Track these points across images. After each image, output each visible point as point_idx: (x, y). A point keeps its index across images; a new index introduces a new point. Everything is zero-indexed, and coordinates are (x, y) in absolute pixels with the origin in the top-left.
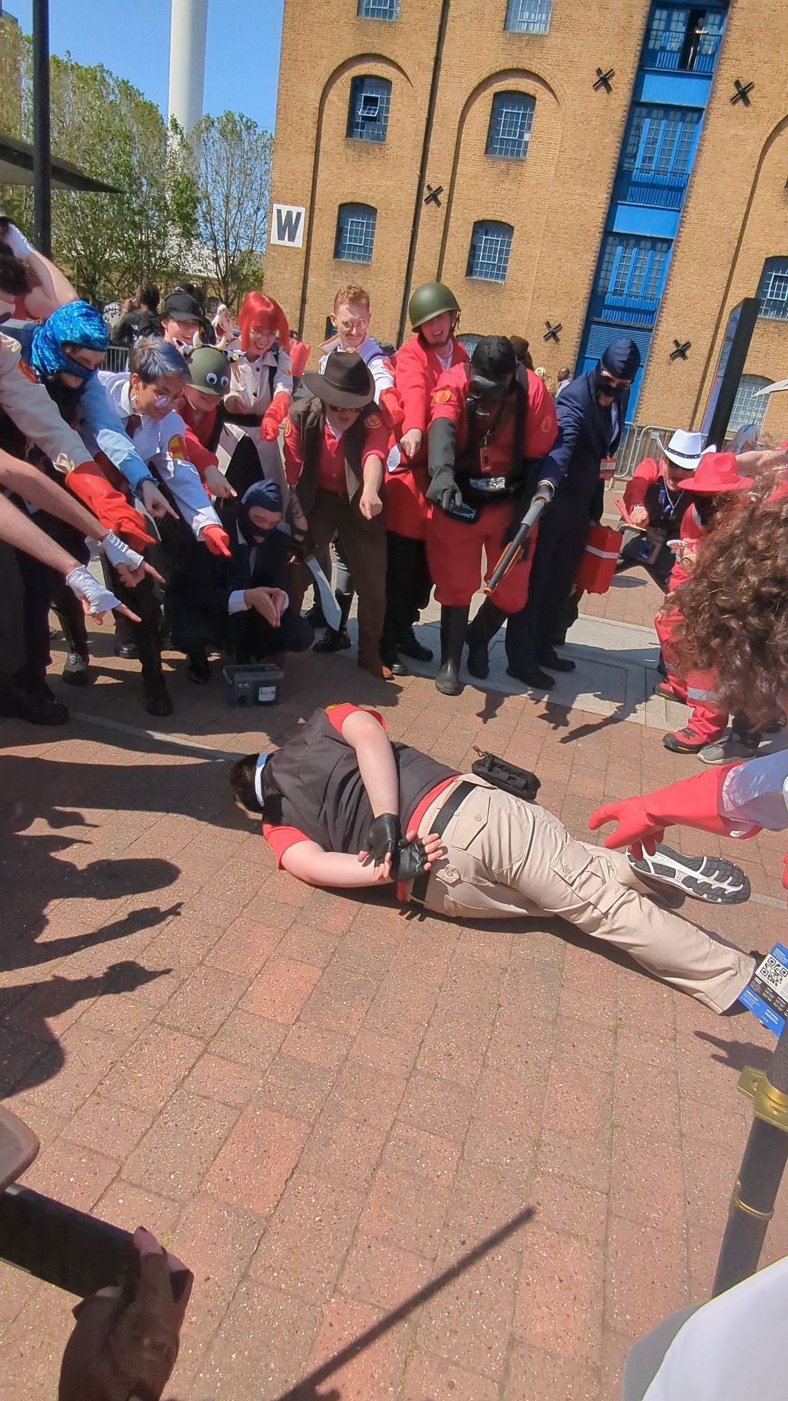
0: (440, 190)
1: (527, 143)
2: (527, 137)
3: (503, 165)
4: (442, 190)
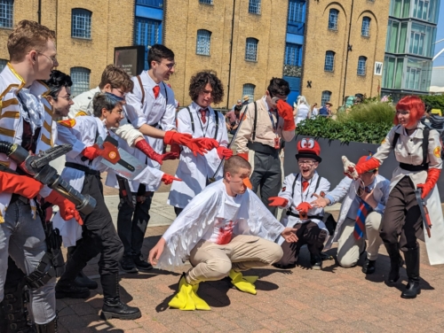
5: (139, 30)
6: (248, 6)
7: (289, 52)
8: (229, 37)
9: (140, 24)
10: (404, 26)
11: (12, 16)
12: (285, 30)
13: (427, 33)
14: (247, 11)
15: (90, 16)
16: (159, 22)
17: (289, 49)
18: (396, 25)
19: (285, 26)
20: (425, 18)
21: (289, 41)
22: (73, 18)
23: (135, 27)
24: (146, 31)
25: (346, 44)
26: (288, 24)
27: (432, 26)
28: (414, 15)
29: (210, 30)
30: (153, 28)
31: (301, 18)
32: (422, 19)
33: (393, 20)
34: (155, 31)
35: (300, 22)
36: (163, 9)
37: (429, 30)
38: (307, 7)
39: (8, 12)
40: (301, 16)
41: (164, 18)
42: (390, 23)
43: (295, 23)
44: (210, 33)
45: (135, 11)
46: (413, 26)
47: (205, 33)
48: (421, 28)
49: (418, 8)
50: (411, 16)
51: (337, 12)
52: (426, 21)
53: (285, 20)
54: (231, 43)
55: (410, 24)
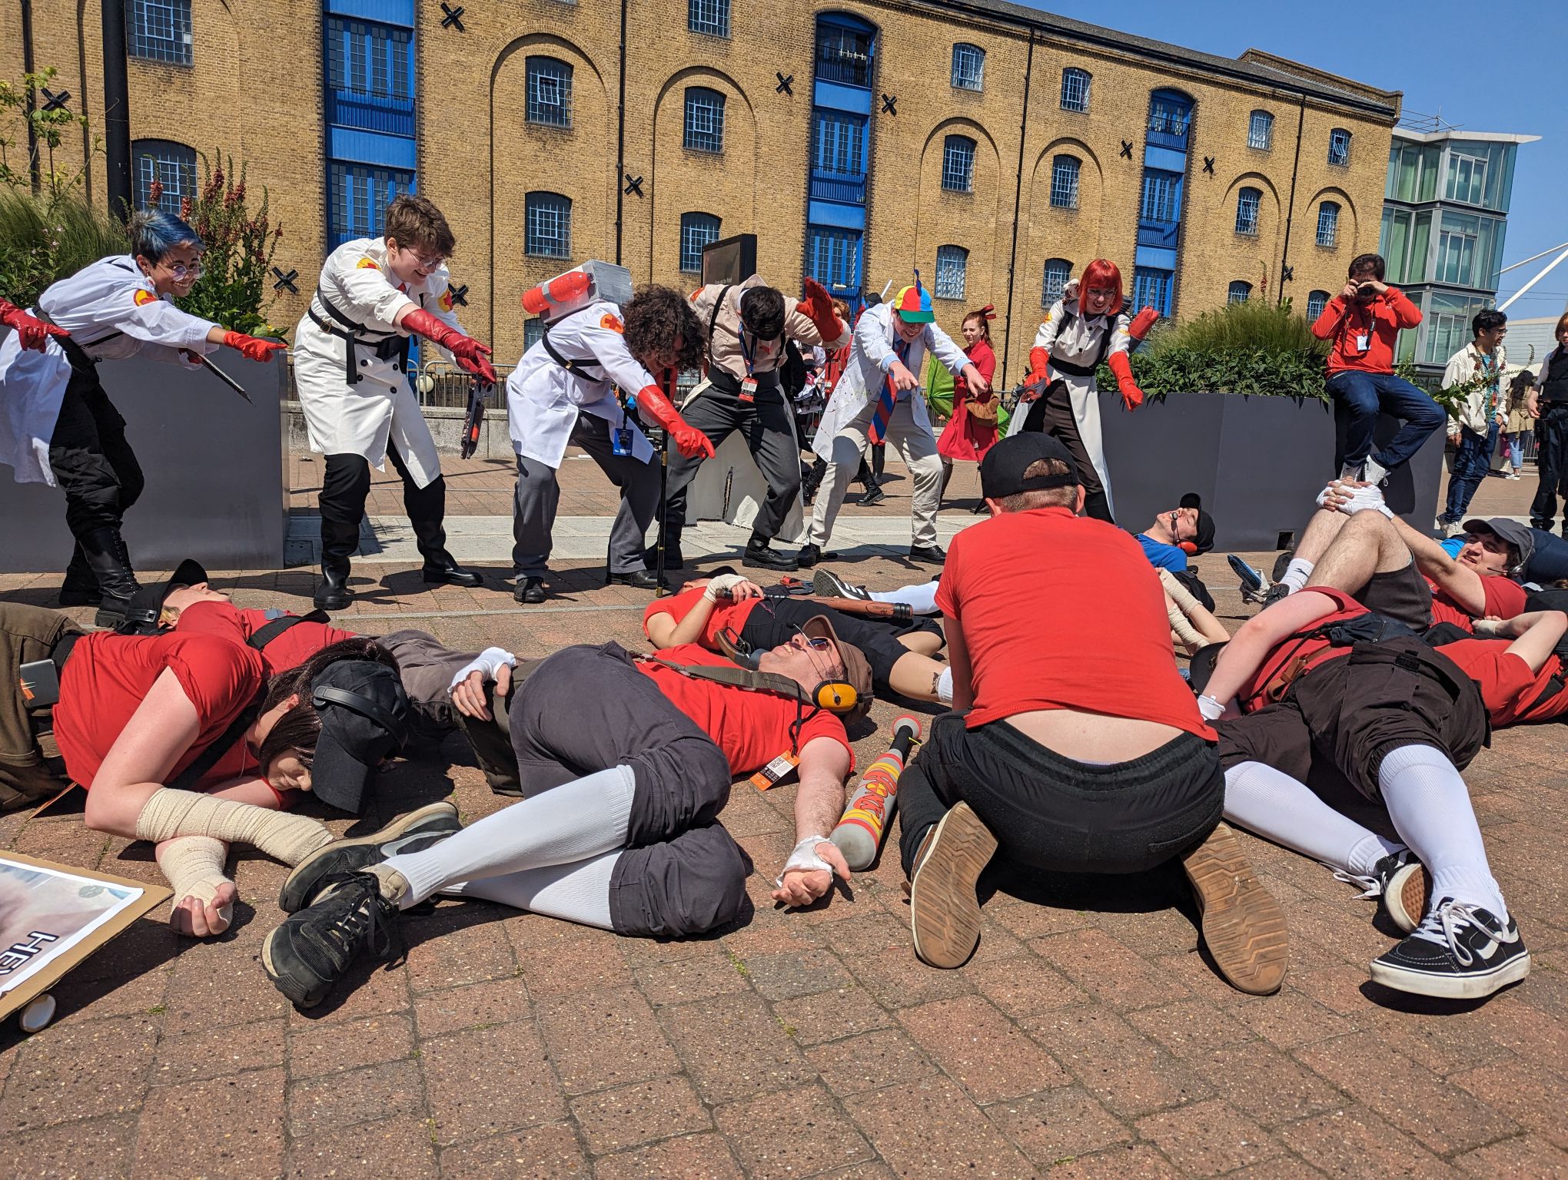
0: (65, 96)
1: (188, 46)
2: (187, 39)
3: (161, 72)
4: (69, 97)
5: (817, 253)
6: (1049, 191)
7: (1143, 287)
8: (1006, 260)
9: (818, 239)
10: (1424, 219)
11: (567, 234)
12: (1132, 239)
13: (1481, 236)
14: (1048, 201)
15: (718, 227)
16: (858, 233)
17: (1144, 281)
18: (1404, 219)
19: (1133, 232)
20: (1476, 199)
21: (1141, 263)
22: (684, 233)
23: (808, 246)
24: (830, 254)
25: (1279, 265)
26: (1141, 227)
27: (1495, 217)
28: (1449, 193)
29: (965, 245)
30: (845, 249)
31: (1171, 214)
32: (1468, 203)
33: (1396, 207)
34: (849, 253)
35: (1169, 221)
36: (866, 207)
37: (1486, 227)
38: (1186, 186)
39: (560, 226)
40: (1172, 207)
41: (868, 225)
42: (1387, 215)
43: (1159, 225)
44: (966, 252)
45: (807, 215)
46: (1445, 219)
47: (954, 253)
48: (1464, 224)
49: (1459, 178)
50: (1441, 194)
51: (1259, 193)
52: (1480, 205)
53: (1133, 218)
54: (1012, 271)
55: (1437, 215)
